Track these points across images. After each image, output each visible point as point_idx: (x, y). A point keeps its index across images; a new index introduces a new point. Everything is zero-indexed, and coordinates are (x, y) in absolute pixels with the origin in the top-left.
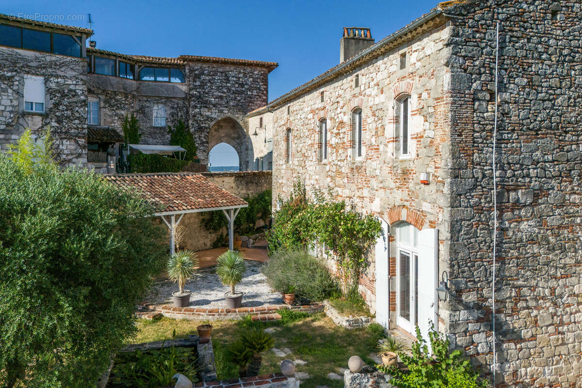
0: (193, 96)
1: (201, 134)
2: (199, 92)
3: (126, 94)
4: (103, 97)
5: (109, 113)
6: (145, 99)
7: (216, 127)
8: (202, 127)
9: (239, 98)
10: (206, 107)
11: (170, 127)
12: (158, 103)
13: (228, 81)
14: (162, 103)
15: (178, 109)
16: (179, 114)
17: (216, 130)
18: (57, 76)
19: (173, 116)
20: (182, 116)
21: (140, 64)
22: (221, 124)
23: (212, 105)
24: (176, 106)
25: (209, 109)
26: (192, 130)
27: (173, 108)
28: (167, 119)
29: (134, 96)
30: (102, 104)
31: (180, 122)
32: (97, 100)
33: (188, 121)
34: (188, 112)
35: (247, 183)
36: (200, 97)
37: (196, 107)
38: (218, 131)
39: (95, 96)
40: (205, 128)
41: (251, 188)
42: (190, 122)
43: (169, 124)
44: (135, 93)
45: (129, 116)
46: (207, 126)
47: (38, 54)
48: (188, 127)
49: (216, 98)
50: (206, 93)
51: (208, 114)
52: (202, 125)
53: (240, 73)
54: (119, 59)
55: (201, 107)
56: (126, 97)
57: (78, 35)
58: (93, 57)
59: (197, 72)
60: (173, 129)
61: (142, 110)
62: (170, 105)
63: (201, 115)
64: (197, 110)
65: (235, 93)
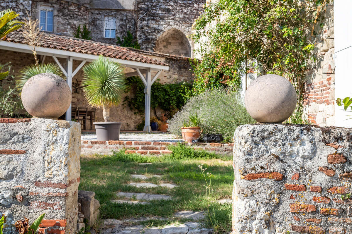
0: (141, 9)
1: (148, 45)
2: (147, 6)
3: (79, 5)
4: (57, 6)
5: (62, 22)
6: (97, 12)
7: (165, 44)
8: (149, 39)
9: (185, 11)
10: (153, 19)
11: (118, 38)
12: (108, 16)
14: (112, 16)
15: (127, 21)
16: (128, 25)
17: (164, 47)
19: (122, 28)
20: (130, 27)
22: (170, 41)
23: (160, 17)
24: (125, 18)
25: (157, 21)
26: (139, 41)
27: (122, 20)
28: (117, 30)
29: (86, 9)
30: (56, 13)
31: (128, 34)
32: (51, 9)
33: (136, 32)
34: (136, 24)
36: (148, 10)
37: (143, 19)
38: (167, 48)
39: (50, 5)
40: (152, 39)
42: (138, 34)
43: (119, 35)
44: (88, 6)
45: (82, 27)
46: (154, 37)
48: (135, 38)
49: (164, 11)
50: (154, 6)
51: (155, 26)
52: (149, 37)
55: (148, 20)
56: (79, 9)
60: (121, 40)
61: (94, 23)
62: (120, 17)
63: (149, 27)
64: (145, 22)
65: (182, 6)
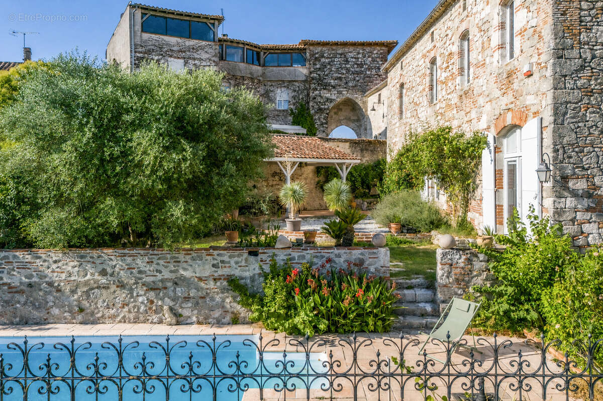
0: (313, 79)
1: (321, 115)
2: (319, 75)
3: (252, 78)
4: (233, 82)
6: (269, 83)
7: (336, 110)
8: (321, 109)
9: (357, 79)
10: (324, 89)
11: (292, 110)
12: (281, 87)
13: (347, 61)
14: (285, 87)
15: (300, 92)
16: (301, 97)
17: (335, 113)
18: (194, 59)
19: (295, 99)
20: (302, 98)
21: (265, 51)
22: (341, 107)
23: (332, 86)
24: (297, 89)
25: (330, 91)
26: (312, 112)
27: (295, 91)
28: (289, 102)
29: (259, 82)
31: (301, 105)
32: (228, 85)
33: (308, 103)
34: (308, 95)
35: (362, 150)
36: (320, 79)
37: (316, 89)
38: (337, 115)
39: (226, 81)
40: (325, 109)
41: (366, 155)
42: (311, 104)
43: (292, 107)
44: (261, 78)
46: (326, 107)
47: (179, 40)
48: (308, 109)
49: (336, 79)
50: (327, 75)
51: (328, 95)
52: (322, 107)
53: (359, 53)
54: (247, 47)
55: (320, 90)
56: (253, 82)
57: (212, 21)
58: (224, 45)
59: (317, 56)
60: (294, 111)
61: (267, 94)
62: (292, 88)
63: (321, 97)
64: (317, 92)
65: (354, 74)
